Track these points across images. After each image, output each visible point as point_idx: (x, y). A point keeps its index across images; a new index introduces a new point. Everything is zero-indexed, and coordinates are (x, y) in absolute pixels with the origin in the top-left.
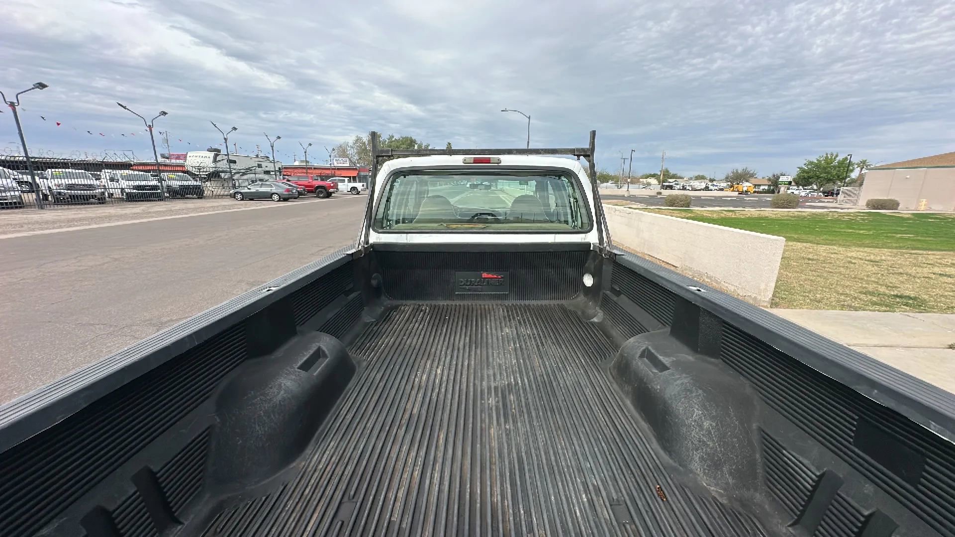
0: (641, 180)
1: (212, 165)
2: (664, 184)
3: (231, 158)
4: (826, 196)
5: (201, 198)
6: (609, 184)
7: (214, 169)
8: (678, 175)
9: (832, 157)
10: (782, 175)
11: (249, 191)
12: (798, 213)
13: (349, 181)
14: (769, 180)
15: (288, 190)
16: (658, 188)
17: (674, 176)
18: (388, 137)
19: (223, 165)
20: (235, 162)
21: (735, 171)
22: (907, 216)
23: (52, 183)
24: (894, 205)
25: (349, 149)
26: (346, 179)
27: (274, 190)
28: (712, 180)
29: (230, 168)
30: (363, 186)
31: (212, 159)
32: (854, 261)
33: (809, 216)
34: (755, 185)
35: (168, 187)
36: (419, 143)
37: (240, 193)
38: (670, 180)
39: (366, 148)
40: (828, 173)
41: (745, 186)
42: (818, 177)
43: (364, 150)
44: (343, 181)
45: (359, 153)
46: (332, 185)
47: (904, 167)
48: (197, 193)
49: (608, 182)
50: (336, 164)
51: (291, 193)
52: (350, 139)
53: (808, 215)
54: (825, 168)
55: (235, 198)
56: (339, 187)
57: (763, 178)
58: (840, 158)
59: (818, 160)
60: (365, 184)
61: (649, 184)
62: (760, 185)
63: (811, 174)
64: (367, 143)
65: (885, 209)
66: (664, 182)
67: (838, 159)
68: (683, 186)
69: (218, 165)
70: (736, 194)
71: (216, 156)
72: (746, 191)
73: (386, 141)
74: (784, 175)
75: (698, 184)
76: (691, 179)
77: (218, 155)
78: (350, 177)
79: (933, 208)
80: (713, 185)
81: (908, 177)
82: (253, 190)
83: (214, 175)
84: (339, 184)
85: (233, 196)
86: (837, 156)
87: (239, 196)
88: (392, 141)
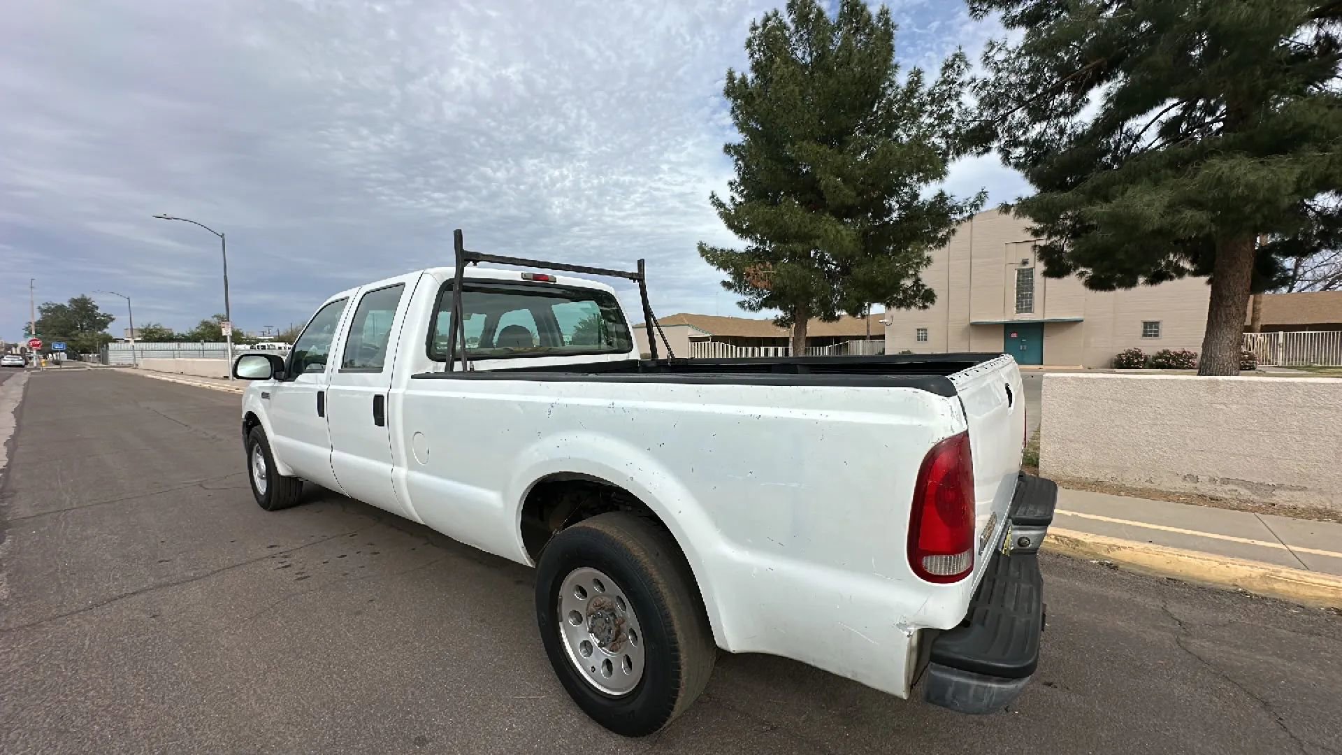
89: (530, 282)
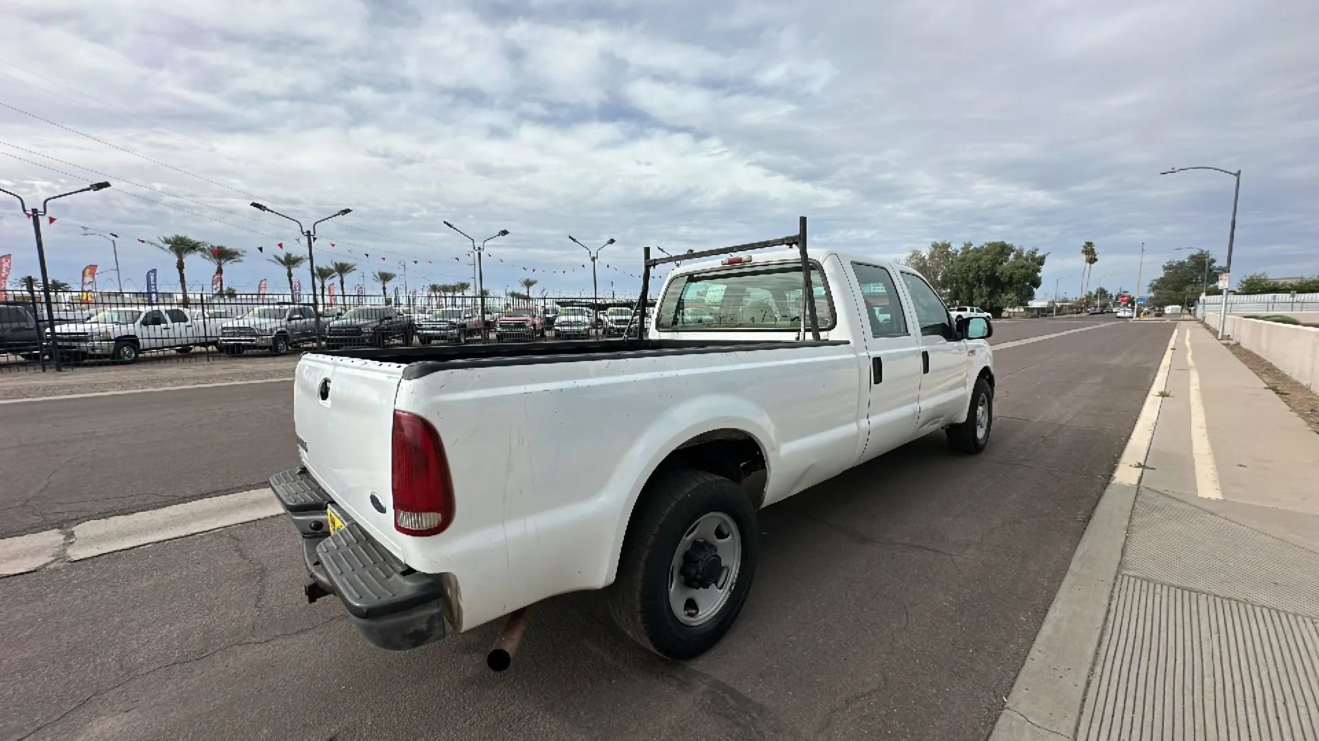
18: (962, 246)
36: (1017, 248)
64: (927, 258)
73: (958, 252)
88: (968, 252)
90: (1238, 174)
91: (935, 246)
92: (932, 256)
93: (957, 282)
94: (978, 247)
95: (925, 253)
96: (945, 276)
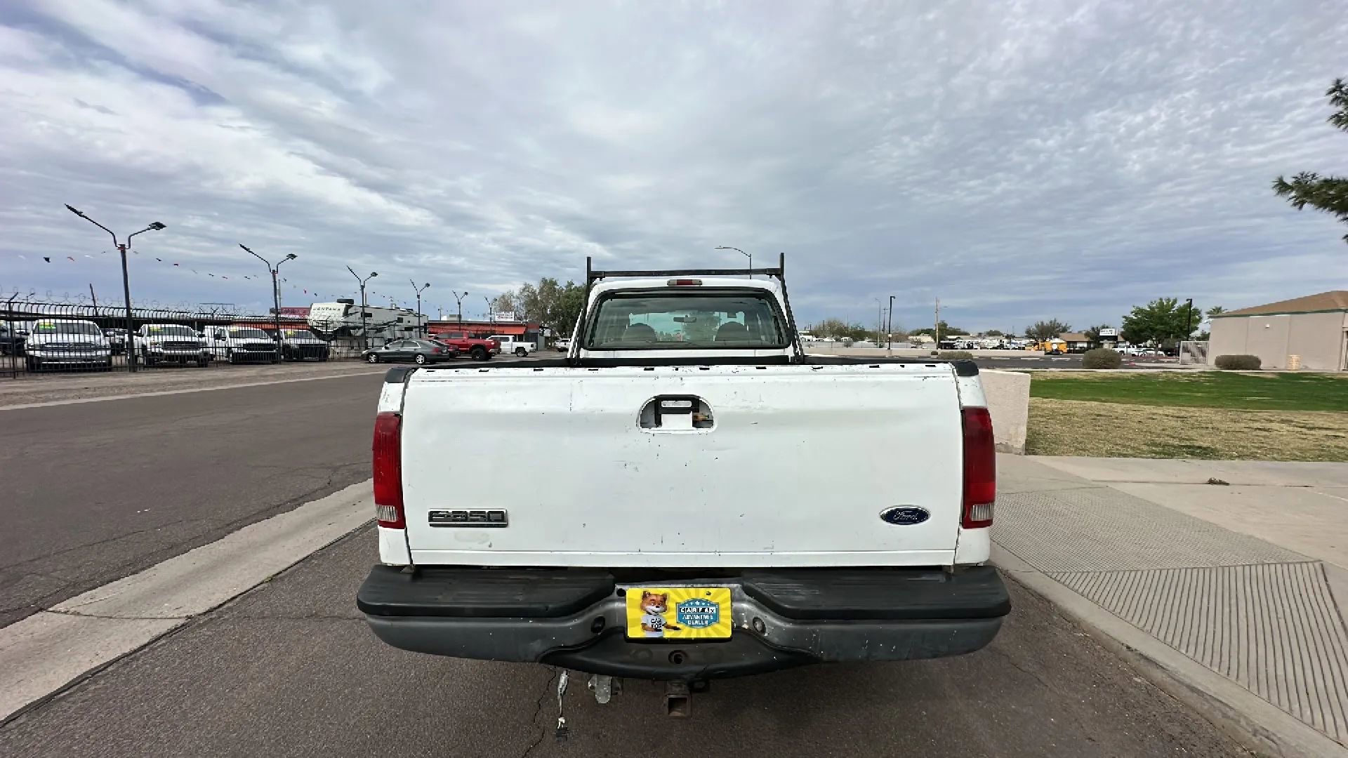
0: (910, 337)
1: (342, 319)
2: (942, 342)
3: (367, 311)
4: (1169, 355)
5: (325, 361)
6: (865, 342)
7: (343, 324)
8: (962, 330)
9: (1168, 303)
10: (1104, 327)
11: (387, 351)
12: (1121, 374)
13: (515, 340)
14: (1087, 334)
15: (436, 350)
16: (934, 348)
17: (955, 332)
18: (566, 284)
19: (355, 319)
20: (370, 315)
21: (1040, 324)
22: (1270, 376)
23: (147, 341)
24: (1253, 363)
25: (514, 300)
26: (511, 337)
27: (419, 348)
28: (1007, 337)
29: (364, 323)
30: (532, 346)
31: (342, 310)
32: (1154, 417)
33: (1134, 377)
34: (1068, 343)
35: (287, 347)
37: (375, 353)
38: (949, 337)
39: (536, 299)
40: (1166, 324)
41: (1055, 343)
42: (1153, 330)
43: (533, 301)
44: (507, 340)
45: (526, 304)
46: (493, 343)
47: (1262, 313)
48: (320, 354)
49: (863, 340)
50: (497, 319)
51: (440, 353)
52: (515, 288)
53: (1132, 376)
54: (1161, 318)
55: (368, 360)
56: (501, 347)
57: (1080, 332)
58: (1181, 303)
59: (1150, 307)
60: (535, 344)
61: (920, 343)
62: (1076, 342)
63: (1142, 326)
64: (538, 291)
65: (1243, 369)
66: (941, 339)
67: (1176, 306)
68: (968, 345)
69: (351, 319)
70: (1042, 353)
71: (347, 308)
72: (1056, 350)
73: (563, 289)
74: (1107, 328)
75: (989, 341)
76: (980, 334)
77: (351, 307)
78: (515, 335)
79: (1309, 366)
80: (1010, 343)
81: (1268, 326)
82: (392, 350)
83: (343, 332)
84: (502, 343)
85: (366, 358)
86: (1175, 301)
87: (373, 358)
88: (571, 290)
89: (671, 287)
90: (750, 256)
91: (544, 281)
92: (542, 290)
93: (563, 316)
94: (578, 286)
95: (536, 286)
96: (553, 309)
